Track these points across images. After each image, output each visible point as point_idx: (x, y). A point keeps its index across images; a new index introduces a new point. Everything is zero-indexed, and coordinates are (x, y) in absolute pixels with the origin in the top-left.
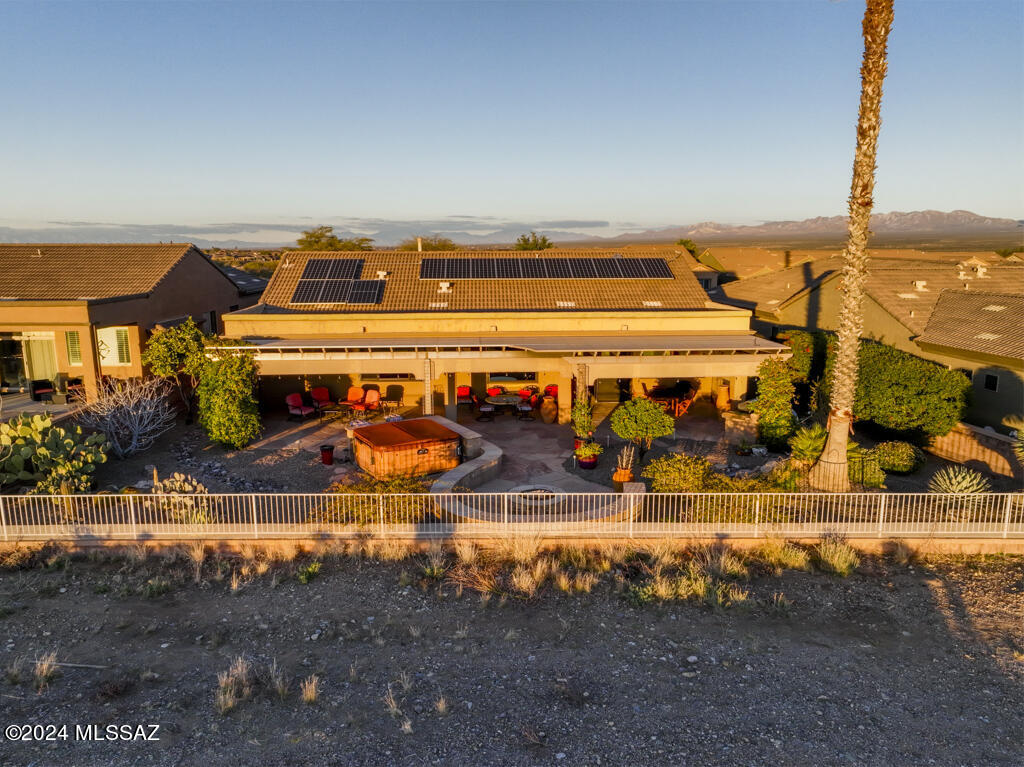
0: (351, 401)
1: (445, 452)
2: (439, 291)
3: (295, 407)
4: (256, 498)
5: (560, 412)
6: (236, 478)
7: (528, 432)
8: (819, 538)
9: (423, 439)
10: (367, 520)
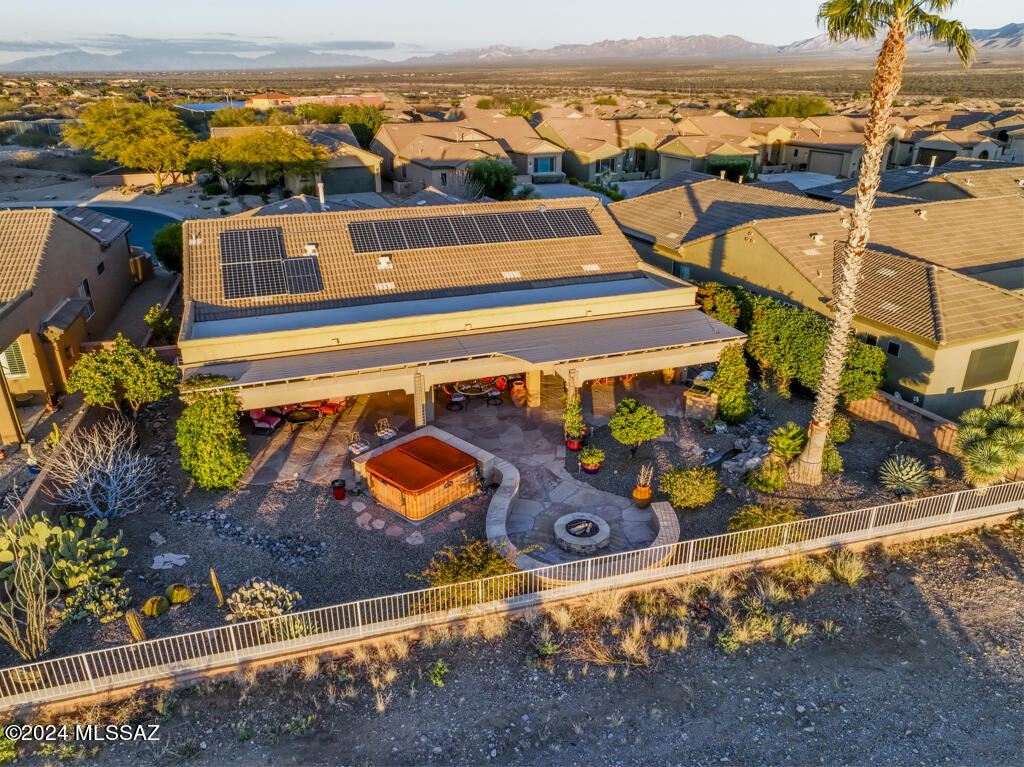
1: (466, 481)
2: (379, 267)
3: (260, 420)
4: (361, 604)
5: (531, 399)
6: (259, 536)
7: (506, 422)
8: (827, 547)
9: (448, 473)
10: (467, 602)
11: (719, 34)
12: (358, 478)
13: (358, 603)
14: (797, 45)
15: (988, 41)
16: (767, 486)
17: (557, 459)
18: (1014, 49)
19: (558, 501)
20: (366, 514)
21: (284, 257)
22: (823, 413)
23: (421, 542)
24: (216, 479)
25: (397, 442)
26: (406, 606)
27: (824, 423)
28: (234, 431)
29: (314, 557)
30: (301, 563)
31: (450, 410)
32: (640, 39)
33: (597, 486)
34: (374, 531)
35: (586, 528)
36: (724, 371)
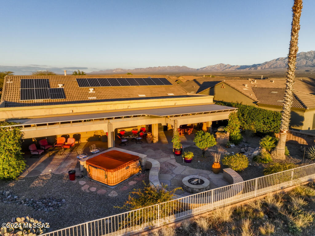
0: (59, 144)
1: (135, 165)
2: (89, 92)
3: (34, 151)
4: (89, 224)
5: (154, 139)
6: (27, 200)
7: (146, 148)
8: (307, 181)
9: (127, 162)
10: (150, 220)
11: (181, 66)
12: (82, 169)
13: (87, 223)
14: (202, 69)
15: (249, 68)
16: (266, 161)
17: (171, 159)
18: (256, 70)
19: (178, 173)
20: (87, 185)
21: (49, 87)
22: (285, 127)
23: (116, 195)
24: (6, 173)
25: (100, 153)
26: (117, 224)
27: (286, 131)
28: (18, 148)
29: (58, 207)
30: (51, 211)
31: (121, 146)
32: (159, 67)
33: (192, 167)
34: (91, 193)
35: (198, 181)
36: (231, 122)
